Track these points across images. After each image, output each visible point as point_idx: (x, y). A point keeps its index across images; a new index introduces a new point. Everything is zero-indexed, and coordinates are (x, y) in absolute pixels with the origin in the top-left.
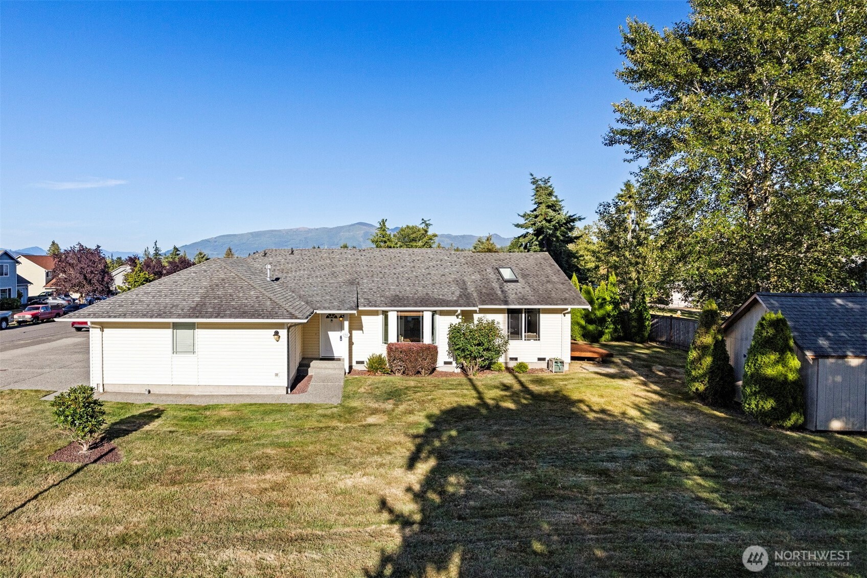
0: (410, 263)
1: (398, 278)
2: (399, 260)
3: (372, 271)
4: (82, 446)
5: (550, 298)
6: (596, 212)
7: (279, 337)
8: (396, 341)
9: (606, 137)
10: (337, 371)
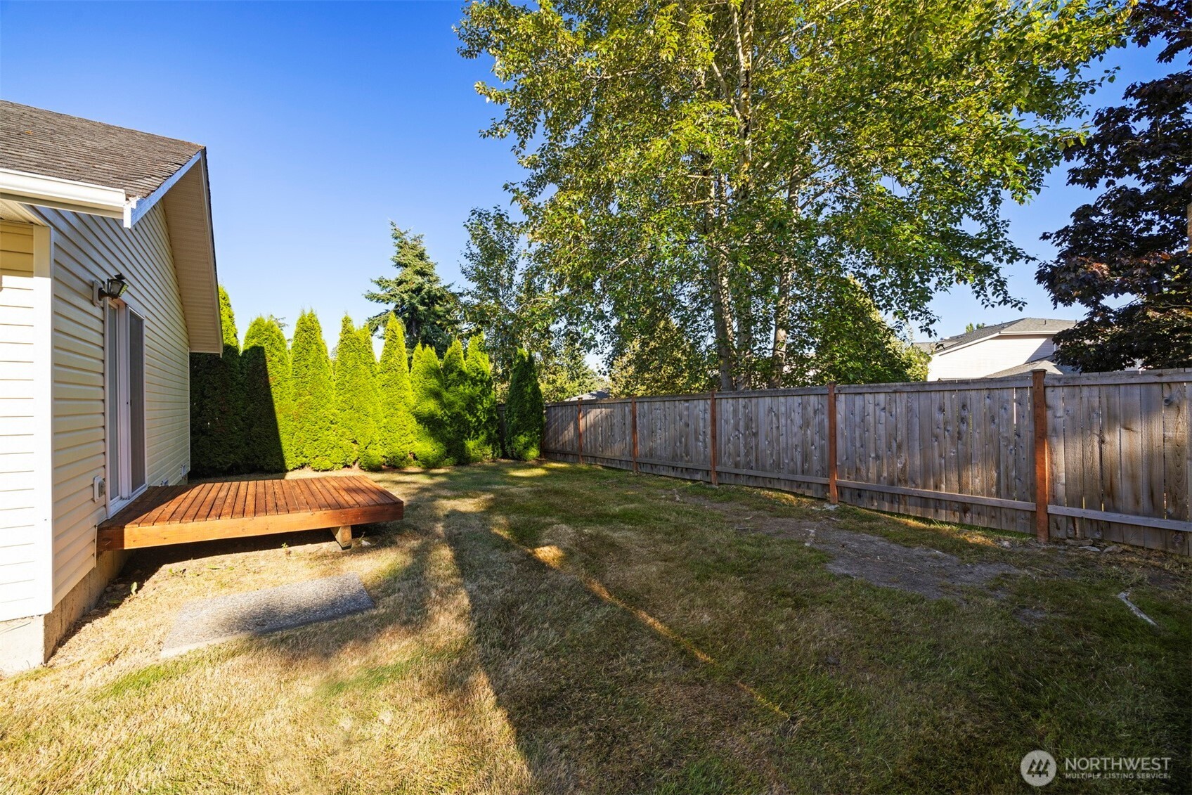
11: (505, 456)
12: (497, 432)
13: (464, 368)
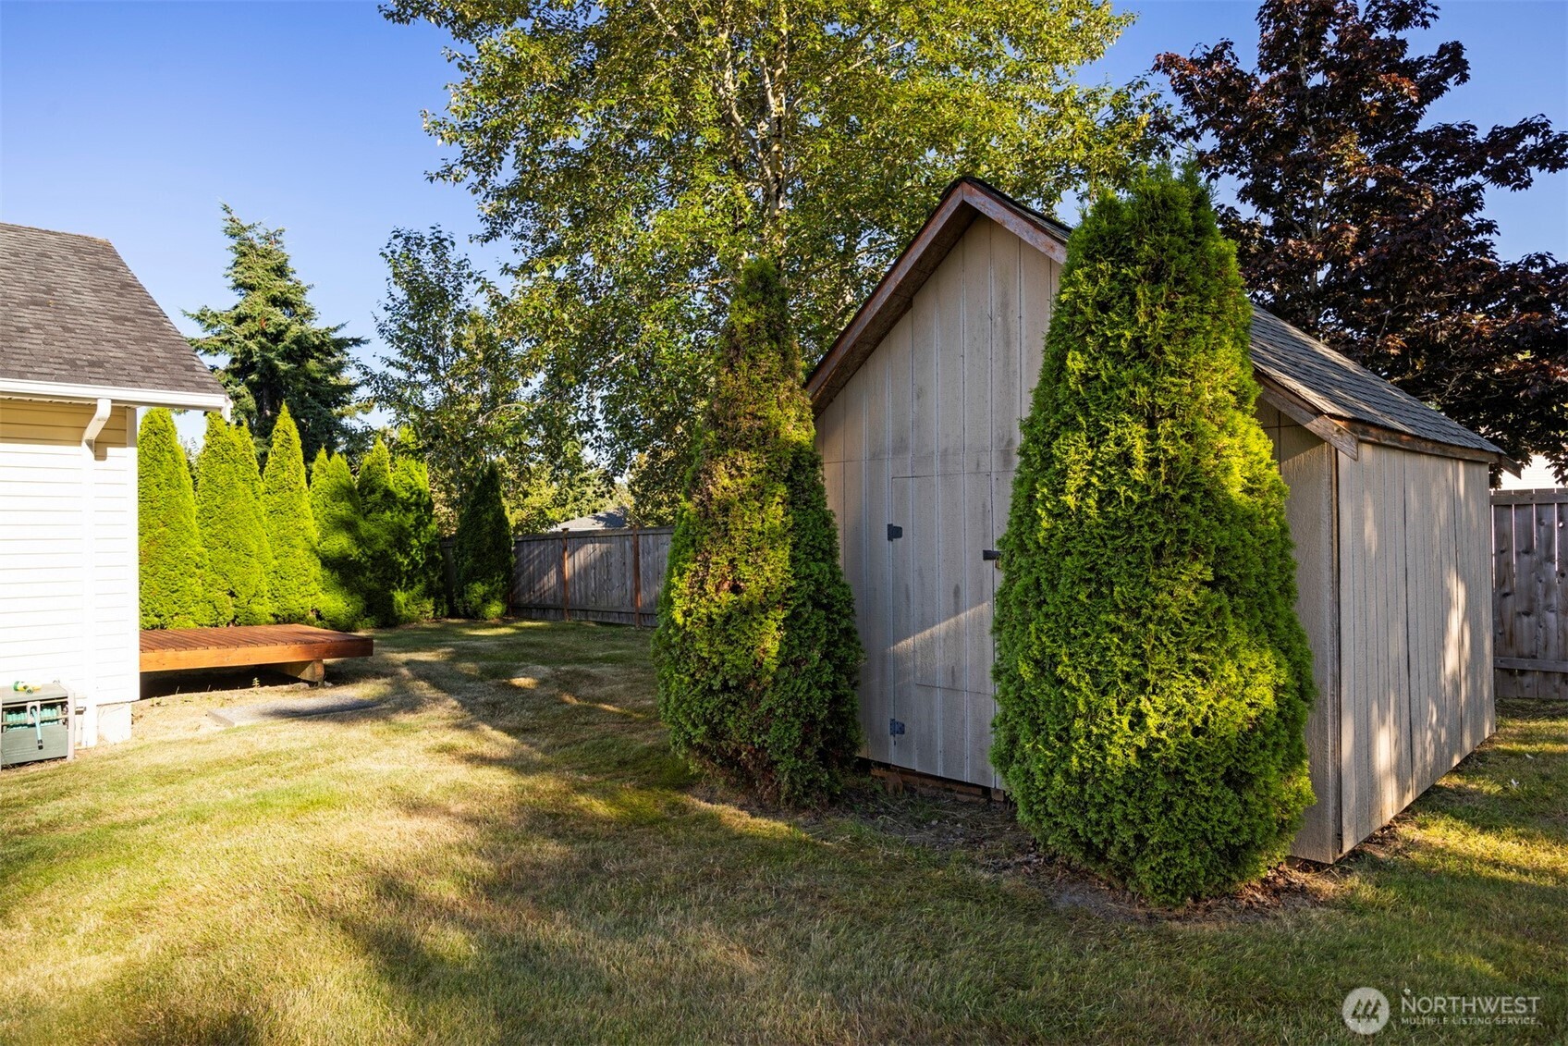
6: (384, 254)
11: (453, 614)
12: (441, 579)
13: (391, 486)
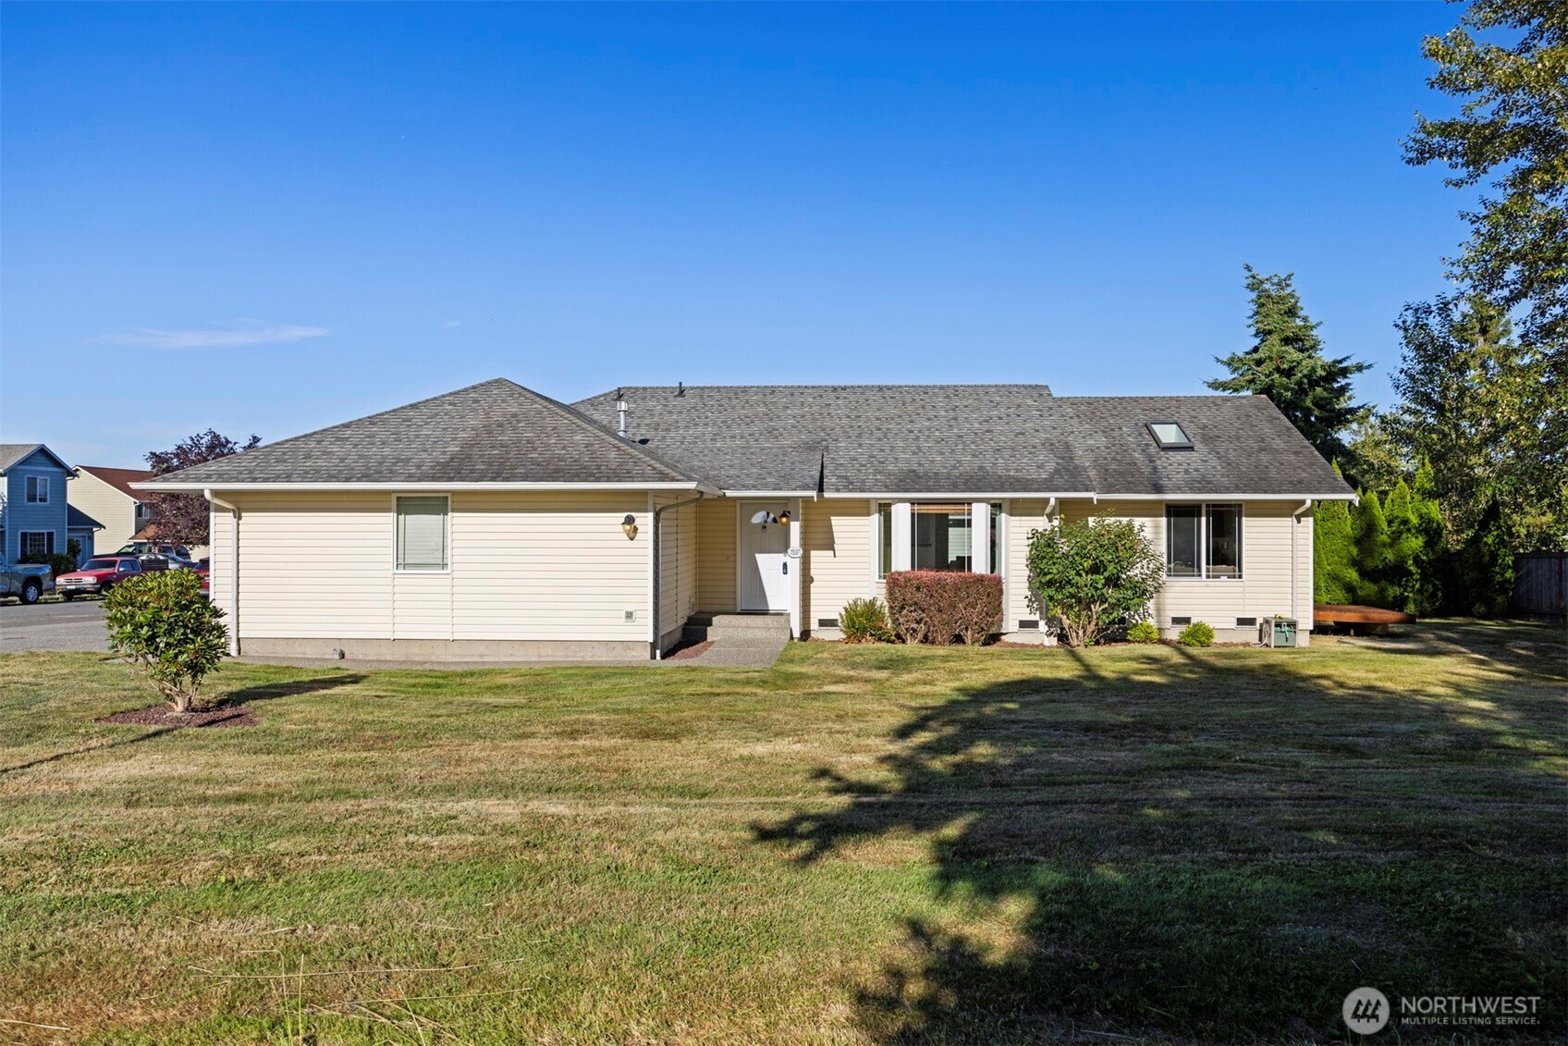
0: (947, 411)
1: (917, 438)
2: (923, 407)
3: (860, 427)
4: (173, 704)
5: (1265, 479)
6: (1397, 326)
7: (636, 529)
8: (908, 568)
9: (1411, 144)
10: (773, 634)
